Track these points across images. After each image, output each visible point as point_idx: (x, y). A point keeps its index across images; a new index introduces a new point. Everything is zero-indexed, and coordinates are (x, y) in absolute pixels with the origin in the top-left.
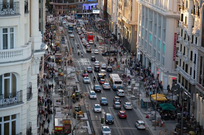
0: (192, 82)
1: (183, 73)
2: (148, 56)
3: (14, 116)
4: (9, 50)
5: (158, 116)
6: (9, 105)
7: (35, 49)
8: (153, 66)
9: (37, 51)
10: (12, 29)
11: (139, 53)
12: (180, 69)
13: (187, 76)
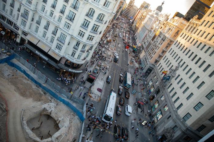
0: (144, 47)
1: (143, 44)
2: (137, 36)
3: (99, 26)
4: (107, 8)
5: (132, 50)
6: (99, 22)
7: (113, 12)
8: (137, 39)
9: (113, 13)
10: (110, 3)
11: (135, 35)
12: (143, 43)
13: (144, 45)
